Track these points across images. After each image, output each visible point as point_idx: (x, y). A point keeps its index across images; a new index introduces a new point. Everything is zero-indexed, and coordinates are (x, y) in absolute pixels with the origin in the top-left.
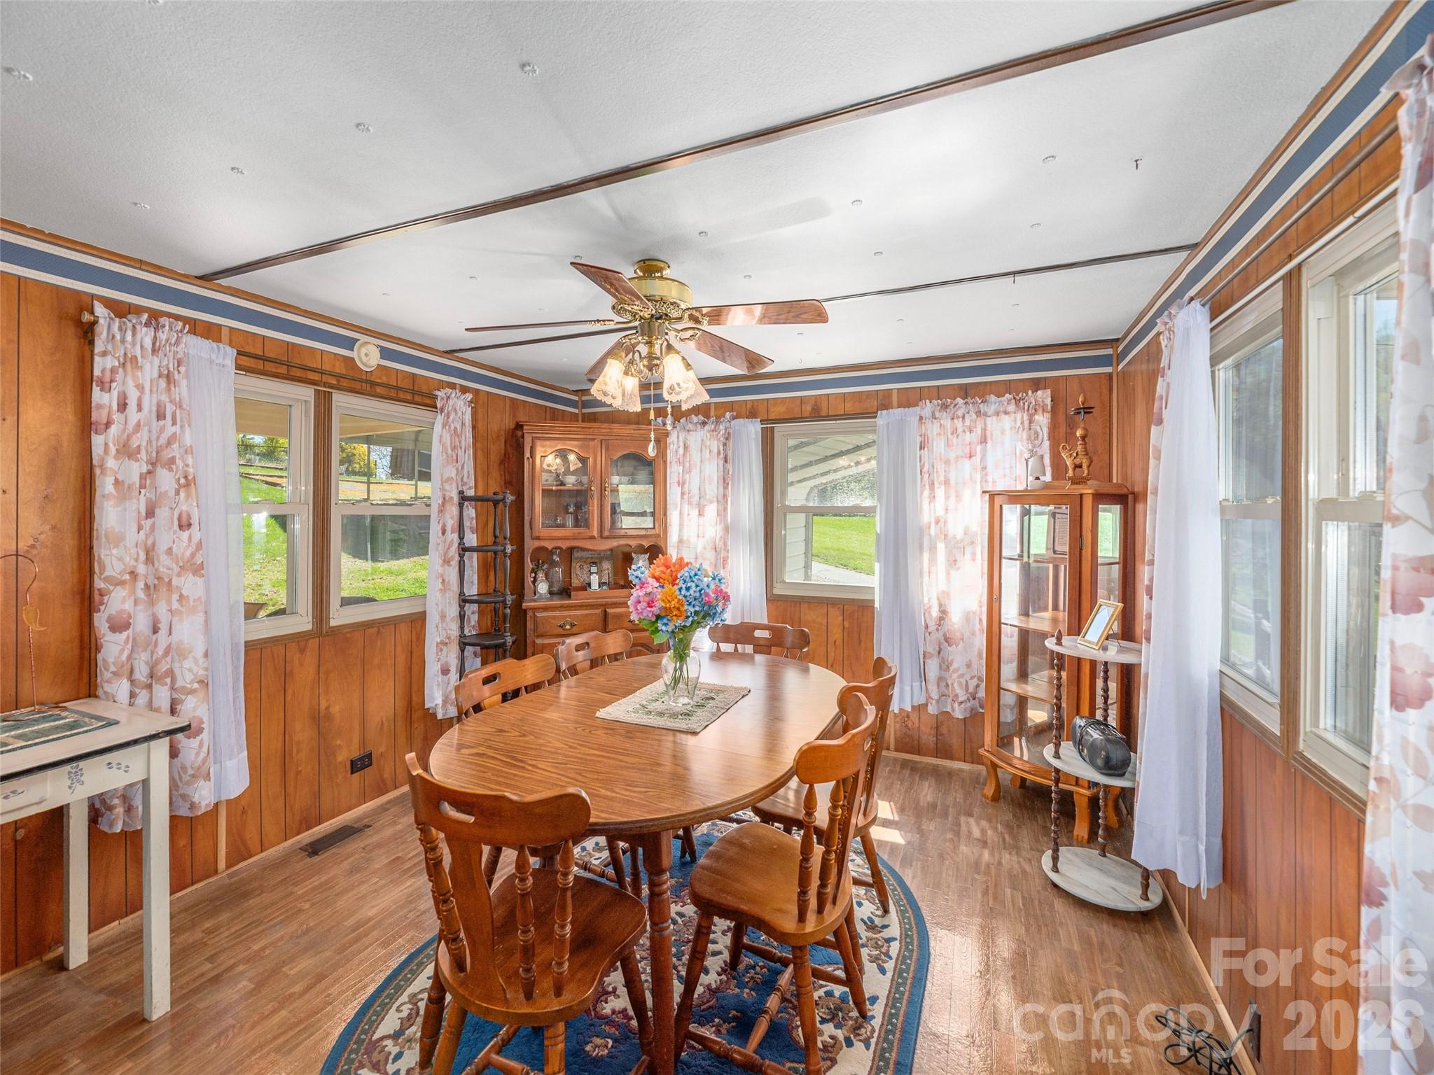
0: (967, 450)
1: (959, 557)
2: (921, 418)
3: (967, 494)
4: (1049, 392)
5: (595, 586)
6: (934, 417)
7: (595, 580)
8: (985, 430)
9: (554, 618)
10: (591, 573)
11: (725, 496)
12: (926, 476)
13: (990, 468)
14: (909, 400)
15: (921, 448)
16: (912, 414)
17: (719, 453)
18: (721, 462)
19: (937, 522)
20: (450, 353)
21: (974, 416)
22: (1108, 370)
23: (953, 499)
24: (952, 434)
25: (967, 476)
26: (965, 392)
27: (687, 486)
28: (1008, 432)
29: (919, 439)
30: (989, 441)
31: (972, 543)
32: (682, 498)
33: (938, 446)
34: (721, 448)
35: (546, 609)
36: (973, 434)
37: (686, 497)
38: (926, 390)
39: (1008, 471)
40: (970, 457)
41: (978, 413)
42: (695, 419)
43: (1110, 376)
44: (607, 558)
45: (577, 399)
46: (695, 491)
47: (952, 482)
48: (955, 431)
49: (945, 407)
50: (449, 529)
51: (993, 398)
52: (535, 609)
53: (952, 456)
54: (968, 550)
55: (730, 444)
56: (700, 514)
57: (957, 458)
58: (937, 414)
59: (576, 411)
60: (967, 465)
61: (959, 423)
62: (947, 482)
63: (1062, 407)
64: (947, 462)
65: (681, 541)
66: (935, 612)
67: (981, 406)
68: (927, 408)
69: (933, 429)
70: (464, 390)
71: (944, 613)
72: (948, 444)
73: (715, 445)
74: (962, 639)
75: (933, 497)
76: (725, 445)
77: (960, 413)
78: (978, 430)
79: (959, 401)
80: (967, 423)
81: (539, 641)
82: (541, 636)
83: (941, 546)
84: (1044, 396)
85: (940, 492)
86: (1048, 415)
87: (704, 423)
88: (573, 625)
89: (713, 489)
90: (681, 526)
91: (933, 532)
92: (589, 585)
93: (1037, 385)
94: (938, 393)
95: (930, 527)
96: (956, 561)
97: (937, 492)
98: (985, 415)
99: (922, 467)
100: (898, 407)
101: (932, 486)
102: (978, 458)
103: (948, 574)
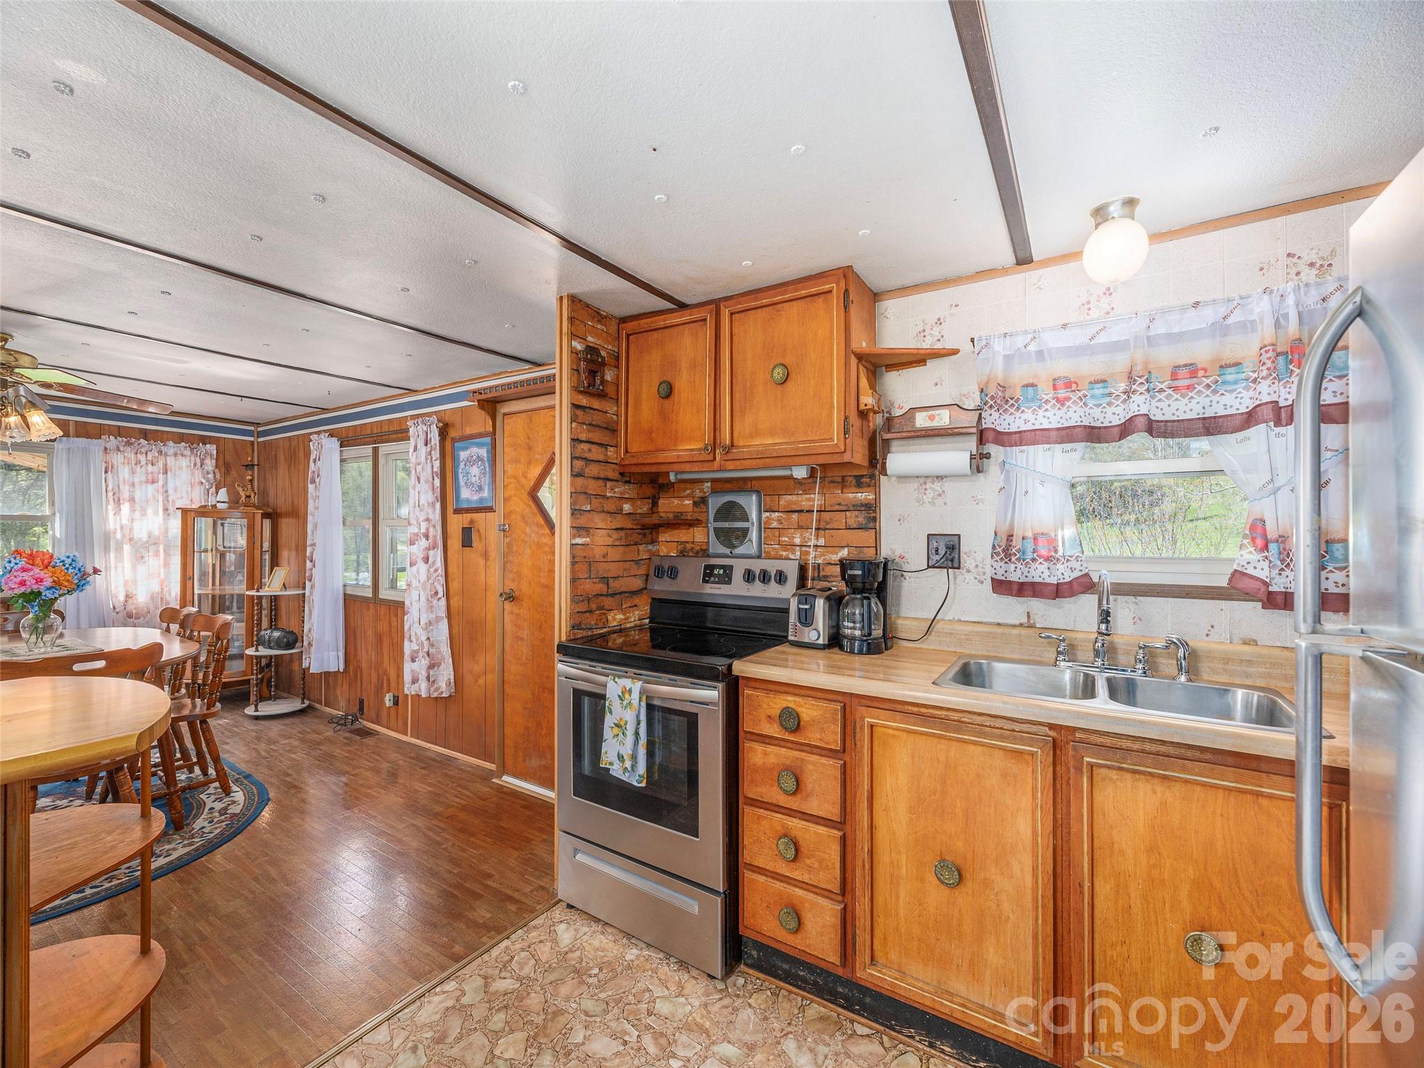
0: (150, 477)
1: (144, 552)
2: (106, 449)
3: (150, 511)
4: (215, 446)
6: (118, 450)
8: (166, 465)
12: (110, 494)
13: (171, 491)
14: (92, 433)
15: (106, 472)
16: (95, 444)
19: (122, 528)
21: (157, 454)
22: (252, 439)
23: (137, 514)
24: (136, 464)
25: (150, 496)
26: (145, 435)
28: (184, 468)
29: (104, 466)
30: (169, 473)
31: (155, 544)
33: (124, 472)
36: (155, 467)
38: (106, 428)
39: (184, 495)
40: (153, 482)
41: (160, 452)
43: (252, 443)
47: (137, 499)
48: (138, 462)
49: (129, 444)
51: (171, 444)
53: (137, 480)
54: (152, 549)
57: (141, 482)
58: (122, 449)
60: (151, 488)
61: (142, 458)
62: (132, 500)
63: (221, 456)
64: (133, 485)
66: (122, 598)
67: (163, 448)
68: (112, 441)
69: (117, 459)
72: (133, 472)
74: (149, 612)
75: (118, 512)
77: (143, 450)
78: (161, 464)
79: (143, 441)
80: (150, 458)
83: (127, 548)
84: (212, 448)
85: (125, 507)
86: (214, 461)
91: (119, 536)
93: (204, 440)
94: (119, 432)
95: (115, 533)
96: (142, 557)
97: (122, 507)
98: (166, 455)
99: (107, 486)
100: (78, 436)
101: (118, 502)
102: (161, 482)
103: (134, 568)
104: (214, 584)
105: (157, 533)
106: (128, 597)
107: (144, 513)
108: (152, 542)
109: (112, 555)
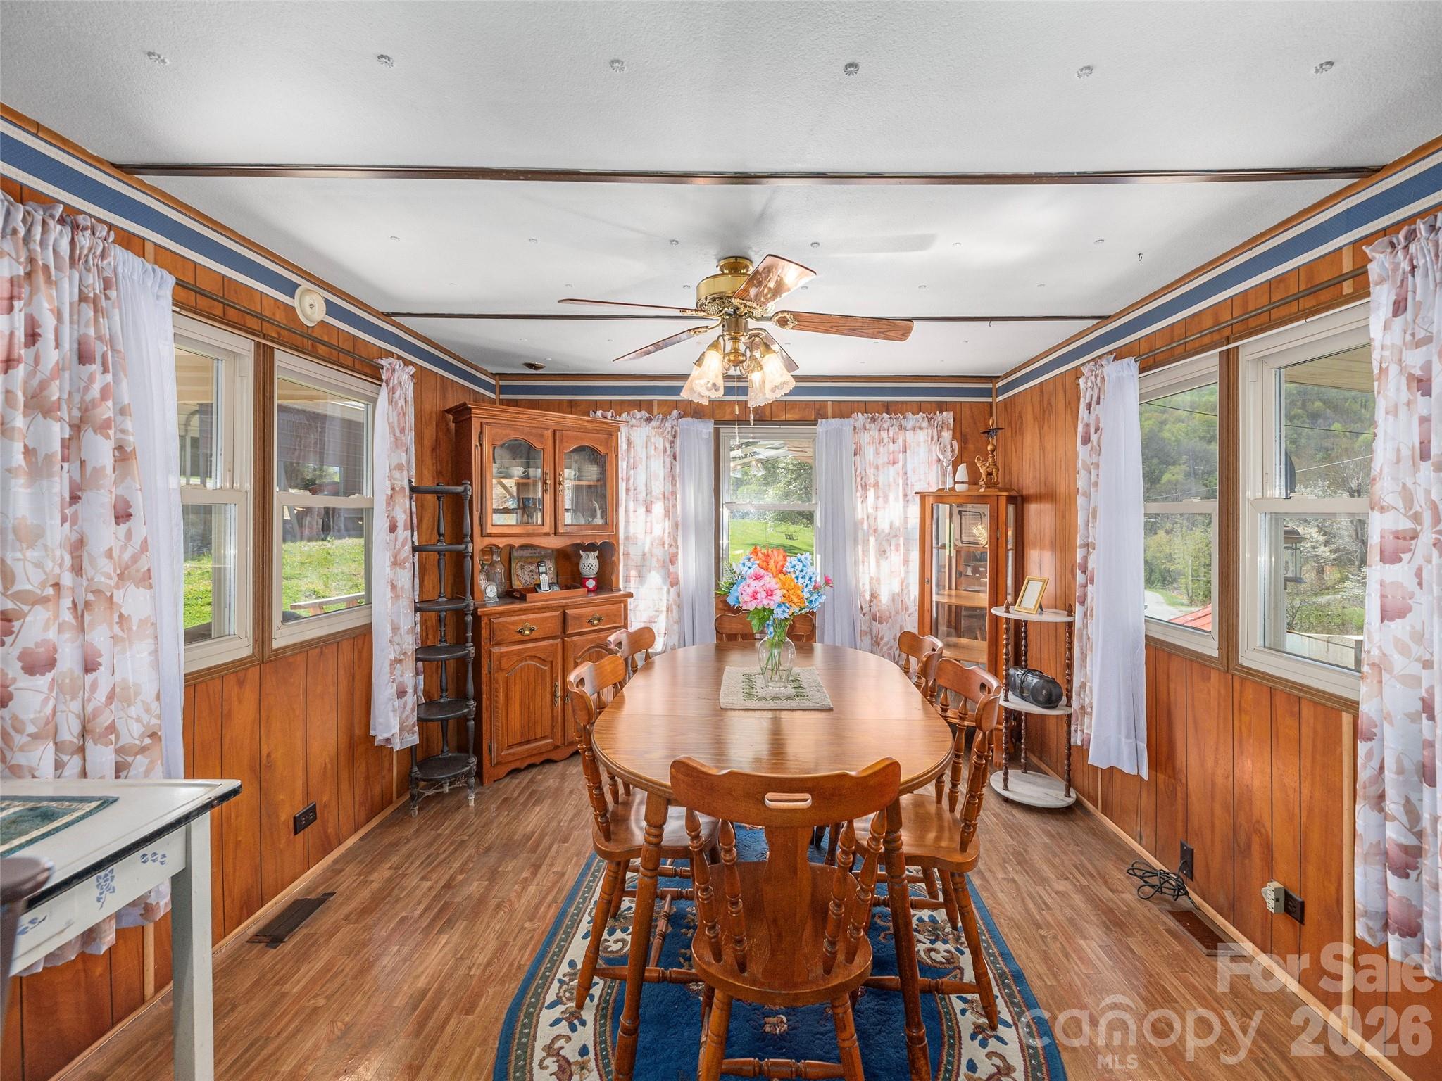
0: (891, 457)
1: (888, 549)
2: (855, 428)
3: (891, 497)
4: (951, 413)
5: (545, 587)
6: (865, 428)
7: (544, 580)
8: (906, 441)
9: (513, 623)
10: (540, 574)
11: (673, 493)
12: (859, 479)
13: (909, 474)
14: (844, 412)
15: (855, 454)
16: (846, 424)
17: (665, 450)
18: (668, 460)
19: (868, 518)
20: (388, 316)
21: (897, 430)
22: (990, 400)
23: (881, 502)
24: (879, 443)
25: (891, 480)
26: (887, 408)
27: (632, 481)
28: (922, 444)
29: (854, 446)
30: (908, 451)
31: (896, 536)
32: (627, 494)
33: (869, 452)
34: (668, 446)
35: (502, 614)
36: (896, 445)
37: (631, 493)
38: (856, 404)
39: (922, 477)
40: (894, 463)
41: (900, 427)
42: (638, 415)
43: (991, 404)
44: (548, 557)
45: (493, 382)
46: (642, 488)
47: (880, 484)
48: (881, 441)
49: (873, 420)
50: (401, 525)
51: (910, 415)
52: (490, 615)
53: (880, 462)
54: (893, 542)
55: (678, 442)
56: (648, 510)
57: (884, 463)
58: (868, 427)
59: (493, 396)
60: (892, 470)
61: (885, 436)
62: (876, 485)
63: (958, 427)
64: (877, 468)
65: (627, 538)
66: (868, 597)
67: (902, 421)
68: (860, 419)
69: (864, 438)
70: (407, 363)
71: (874, 596)
72: (877, 453)
73: (660, 443)
74: (890, 617)
75: (864, 501)
76: (672, 442)
77: (886, 426)
78: (900, 441)
79: (886, 416)
80: (891, 434)
81: (496, 650)
82: (498, 644)
83: (872, 540)
84: (948, 416)
85: (871, 494)
86: (951, 432)
87: (649, 420)
88: (531, 630)
89: (658, 487)
90: (627, 522)
91: (865, 526)
92: (539, 585)
93: (941, 407)
94: (866, 408)
95: (862, 523)
96: (885, 551)
97: (868, 493)
98: (905, 429)
99: (856, 470)
100: (834, 417)
101: (865, 488)
102: (901, 463)
103: (878, 562)
104: (950, 588)
105: (897, 523)
107: (886, 501)
108: (893, 534)
109: (860, 548)
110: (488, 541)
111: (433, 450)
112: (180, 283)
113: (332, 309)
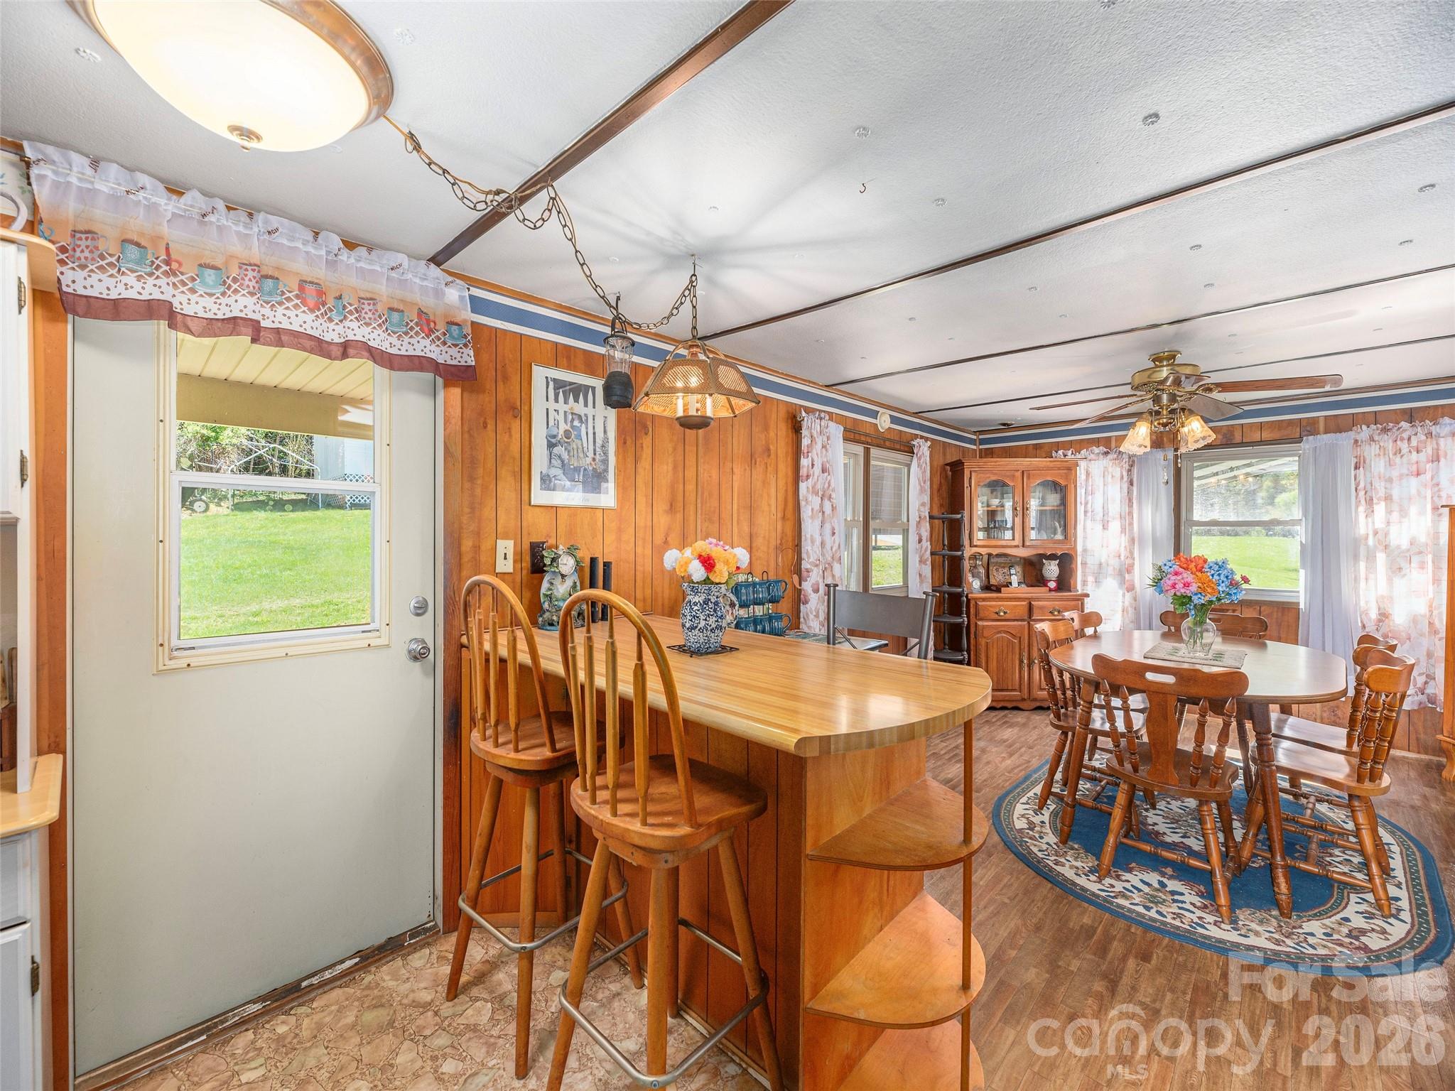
0: (1414, 468)
1: (1404, 564)
2: (1356, 441)
3: (1413, 510)
5: (1015, 584)
6: (1372, 439)
7: (1015, 580)
8: (1438, 449)
9: (991, 606)
10: (1011, 575)
11: (1130, 513)
12: (1362, 493)
13: (1444, 484)
14: (1337, 426)
15: (1356, 468)
16: (1345, 439)
17: (1122, 477)
18: (1125, 486)
19: (1376, 533)
20: (916, 414)
21: (1423, 438)
23: (1395, 515)
24: (1395, 454)
25: (1413, 491)
26: (1410, 416)
27: (1089, 505)
29: (1354, 461)
30: (1442, 460)
31: (1420, 553)
32: (1085, 515)
33: (1378, 466)
34: (1125, 474)
35: (984, 599)
36: (1421, 454)
37: (1089, 514)
38: (1360, 416)
40: (1418, 474)
41: (1429, 435)
42: (1096, 450)
44: (1017, 563)
45: (974, 437)
46: (1099, 510)
47: (1395, 497)
48: (1398, 451)
49: (1385, 430)
50: (924, 539)
51: (1447, 420)
52: (976, 599)
53: (1395, 474)
54: (1416, 560)
55: (1135, 470)
56: (1105, 527)
57: (1401, 477)
58: (1376, 438)
59: (974, 447)
60: (1414, 482)
61: (1404, 446)
62: (1388, 498)
64: (1390, 480)
65: (1085, 550)
66: (1374, 615)
67: (1432, 428)
68: (1364, 432)
69: (1370, 451)
70: (927, 439)
72: (1390, 464)
73: (1117, 471)
74: (1409, 639)
75: (1370, 512)
76: (1129, 471)
77: (1405, 435)
78: (1429, 450)
79: (1404, 424)
80: (1414, 443)
81: (980, 623)
82: (981, 619)
83: (1381, 557)
85: (1380, 509)
87: (1106, 453)
88: (1005, 613)
89: (1116, 507)
90: (1085, 538)
91: (1371, 542)
92: (1011, 583)
94: (1376, 418)
95: (1367, 538)
96: (1400, 569)
97: (1376, 507)
98: (1438, 436)
99: (1357, 485)
100: (1326, 432)
101: (1370, 502)
102: (1428, 475)
103: (1390, 580)
105: (1423, 539)
106: (1384, 616)
107: (1404, 513)
108: (1415, 551)
109: (1362, 565)
110: (975, 550)
111: (939, 490)
112: (845, 430)
113: (894, 420)
